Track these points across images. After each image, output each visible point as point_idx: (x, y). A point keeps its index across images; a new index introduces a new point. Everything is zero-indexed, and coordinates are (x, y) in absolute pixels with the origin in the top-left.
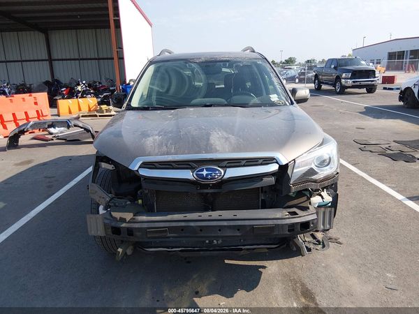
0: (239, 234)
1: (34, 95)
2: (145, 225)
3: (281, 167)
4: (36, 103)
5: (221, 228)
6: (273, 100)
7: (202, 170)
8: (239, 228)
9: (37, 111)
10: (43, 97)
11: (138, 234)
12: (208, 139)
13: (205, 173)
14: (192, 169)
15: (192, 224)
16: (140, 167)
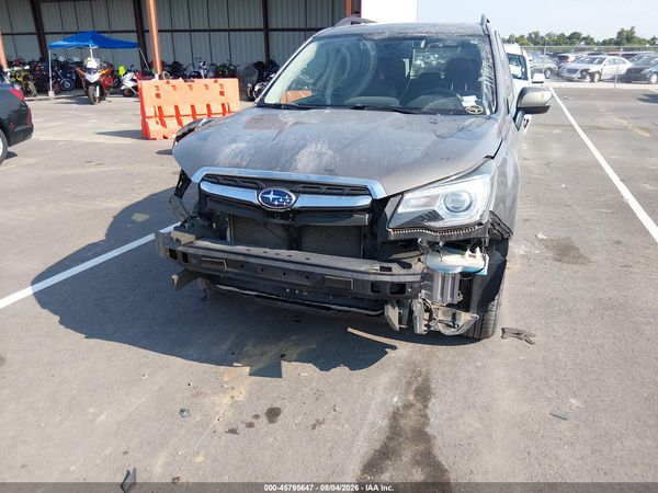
0: (308, 284)
1: (221, 80)
2: (200, 252)
3: (374, 201)
4: (222, 93)
5: (285, 272)
6: (464, 104)
7: (269, 193)
8: (308, 275)
9: (223, 105)
10: (232, 85)
11: (194, 261)
12: (297, 154)
13: (271, 196)
14: (259, 189)
15: (252, 260)
16: (203, 180)
